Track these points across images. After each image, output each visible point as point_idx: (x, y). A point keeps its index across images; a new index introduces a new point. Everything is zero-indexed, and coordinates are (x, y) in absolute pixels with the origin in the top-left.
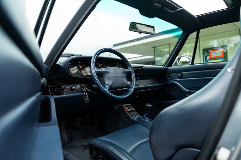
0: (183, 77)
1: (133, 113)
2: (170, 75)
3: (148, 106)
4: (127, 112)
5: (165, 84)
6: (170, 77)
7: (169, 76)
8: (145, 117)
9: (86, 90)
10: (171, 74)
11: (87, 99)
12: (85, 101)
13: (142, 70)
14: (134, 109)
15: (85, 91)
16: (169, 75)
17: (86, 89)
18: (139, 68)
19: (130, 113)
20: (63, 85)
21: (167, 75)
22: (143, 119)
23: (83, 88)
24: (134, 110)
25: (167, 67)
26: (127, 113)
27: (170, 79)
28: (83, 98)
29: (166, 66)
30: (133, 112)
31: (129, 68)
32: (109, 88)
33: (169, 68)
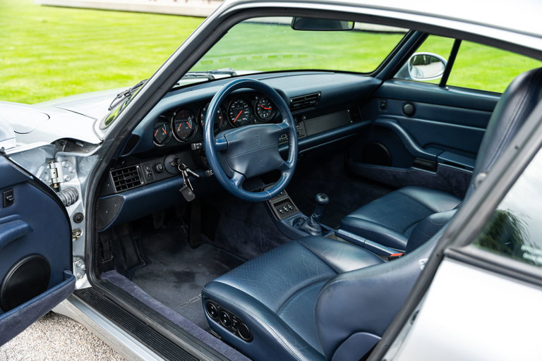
0: (416, 115)
1: (287, 207)
2: (386, 103)
3: (321, 200)
4: (273, 206)
5: (368, 122)
6: (384, 107)
7: (383, 105)
8: (312, 222)
9: (188, 173)
10: (389, 100)
11: (190, 193)
12: (185, 197)
13: (314, 102)
14: (289, 195)
15: (187, 175)
16: (382, 103)
17: (188, 170)
18: (307, 97)
19: (278, 207)
20: (138, 163)
21: (379, 101)
22: (307, 226)
23: (181, 167)
24: (288, 199)
25: (379, 82)
26: (272, 208)
27: (386, 111)
28: (180, 190)
29: (378, 78)
30: (286, 203)
31: (284, 121)
32: (242, 180)
33: (386, 84)
